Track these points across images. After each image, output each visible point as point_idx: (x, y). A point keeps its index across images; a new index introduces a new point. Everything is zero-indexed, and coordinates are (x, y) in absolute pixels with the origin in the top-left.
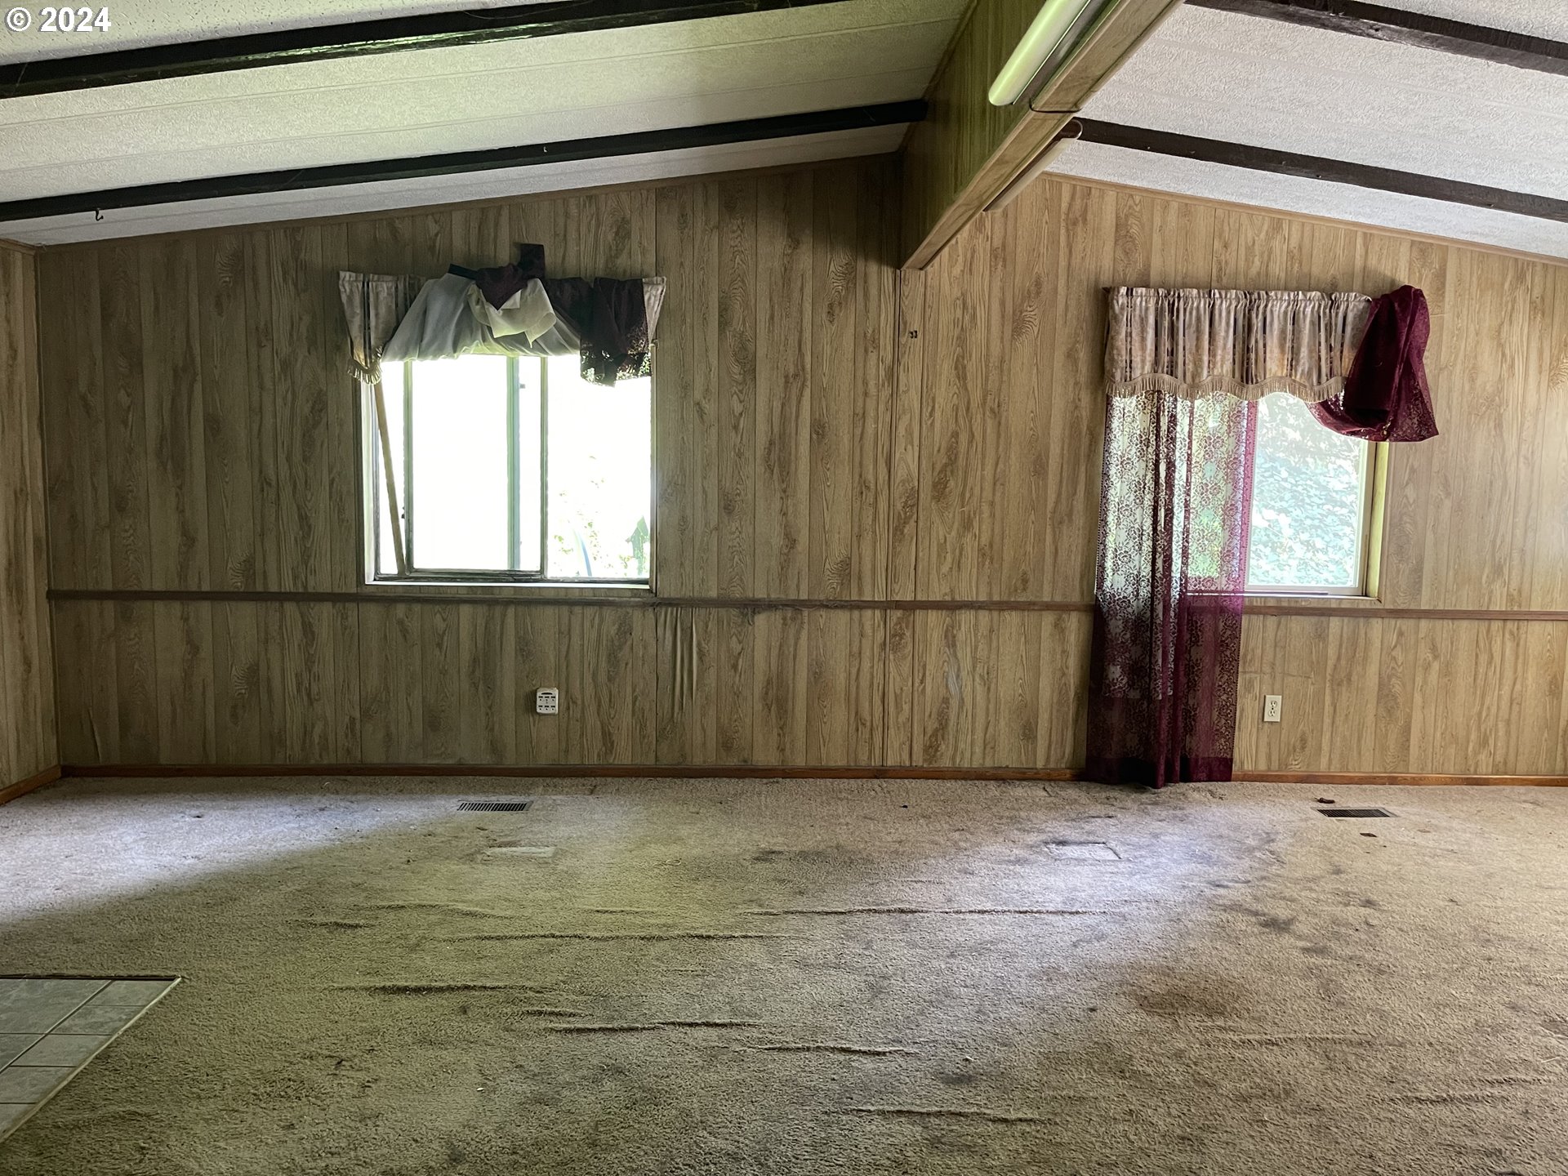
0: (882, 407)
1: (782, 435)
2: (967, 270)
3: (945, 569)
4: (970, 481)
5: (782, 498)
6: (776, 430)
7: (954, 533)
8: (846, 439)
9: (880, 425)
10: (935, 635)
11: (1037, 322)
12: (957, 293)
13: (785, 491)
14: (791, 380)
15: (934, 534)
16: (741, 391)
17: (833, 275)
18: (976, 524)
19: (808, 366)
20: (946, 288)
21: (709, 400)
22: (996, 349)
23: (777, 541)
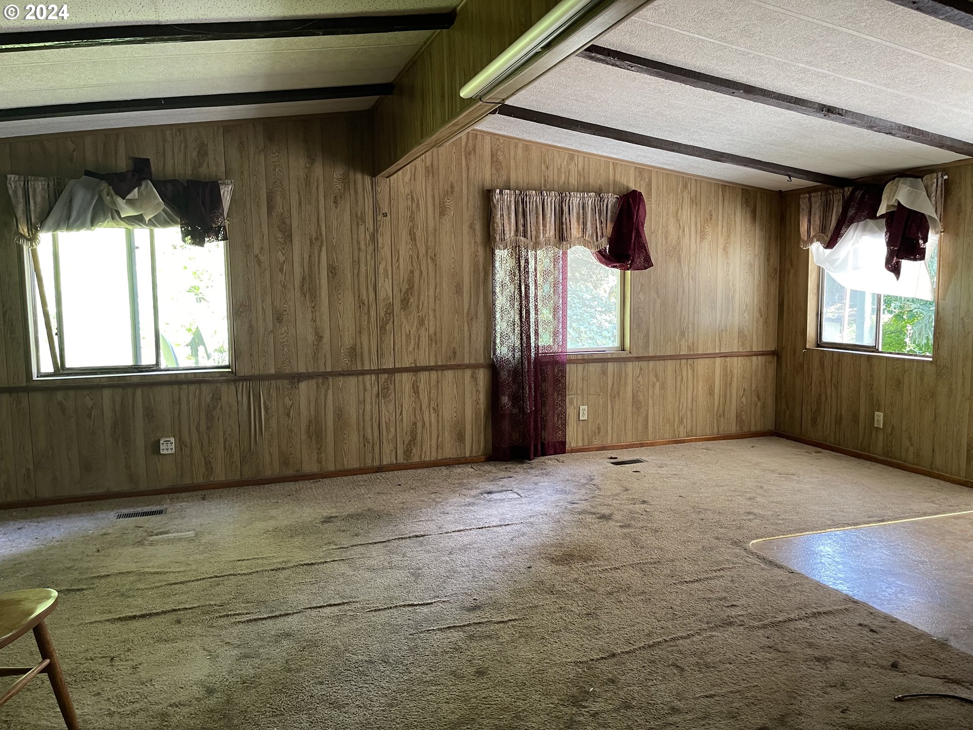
0: (369, 257)
1: (310, 275)
2: (413, 178)
3: (411, 348)
4: (422, 299)
5: (312, 312)
6: (306, 271)
7: (414, 328)
8: (349, 276)
9: (369, 267)
10: (407, 387)
11: (452, 208)
12: (407, 191)
13: (313, 307)
14: (314, 241)
15: (403, 330)
16: (283, 249)
17: (336, 180)
18: (426, 323)
19: (324, 233)
20: (401, 188)
21: (264, 254)
22: (431, 224)
23: (311, 338)
